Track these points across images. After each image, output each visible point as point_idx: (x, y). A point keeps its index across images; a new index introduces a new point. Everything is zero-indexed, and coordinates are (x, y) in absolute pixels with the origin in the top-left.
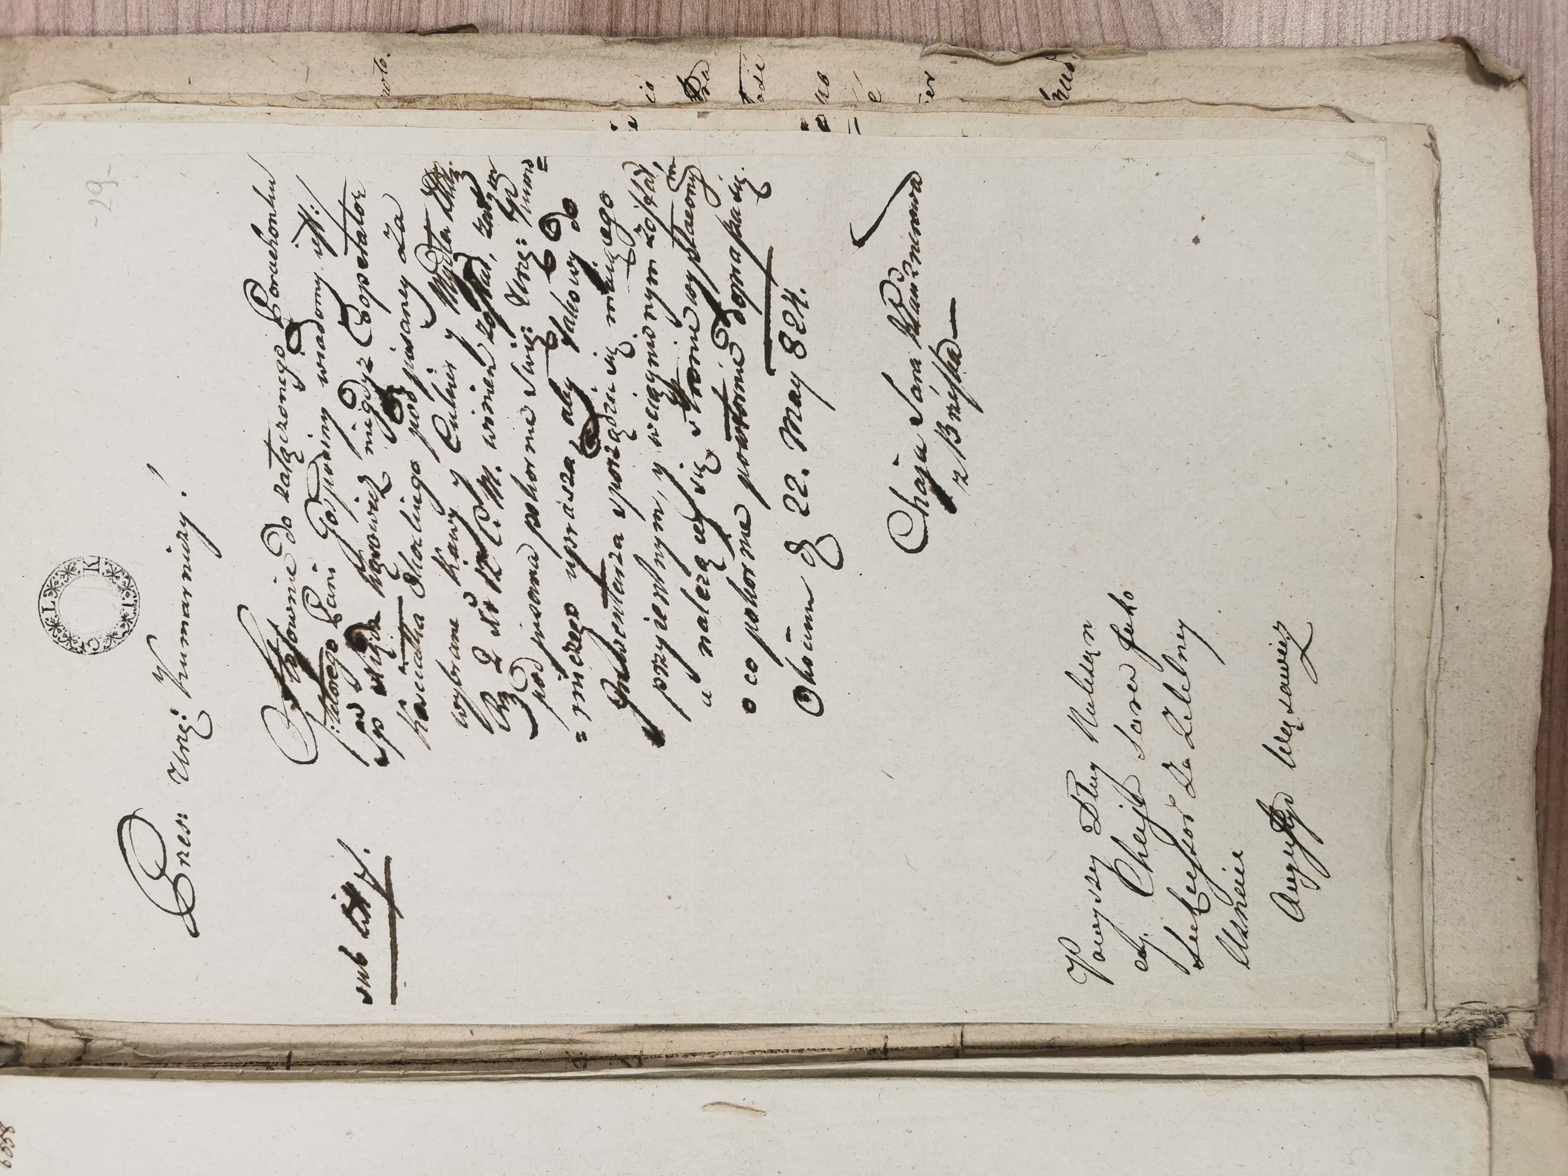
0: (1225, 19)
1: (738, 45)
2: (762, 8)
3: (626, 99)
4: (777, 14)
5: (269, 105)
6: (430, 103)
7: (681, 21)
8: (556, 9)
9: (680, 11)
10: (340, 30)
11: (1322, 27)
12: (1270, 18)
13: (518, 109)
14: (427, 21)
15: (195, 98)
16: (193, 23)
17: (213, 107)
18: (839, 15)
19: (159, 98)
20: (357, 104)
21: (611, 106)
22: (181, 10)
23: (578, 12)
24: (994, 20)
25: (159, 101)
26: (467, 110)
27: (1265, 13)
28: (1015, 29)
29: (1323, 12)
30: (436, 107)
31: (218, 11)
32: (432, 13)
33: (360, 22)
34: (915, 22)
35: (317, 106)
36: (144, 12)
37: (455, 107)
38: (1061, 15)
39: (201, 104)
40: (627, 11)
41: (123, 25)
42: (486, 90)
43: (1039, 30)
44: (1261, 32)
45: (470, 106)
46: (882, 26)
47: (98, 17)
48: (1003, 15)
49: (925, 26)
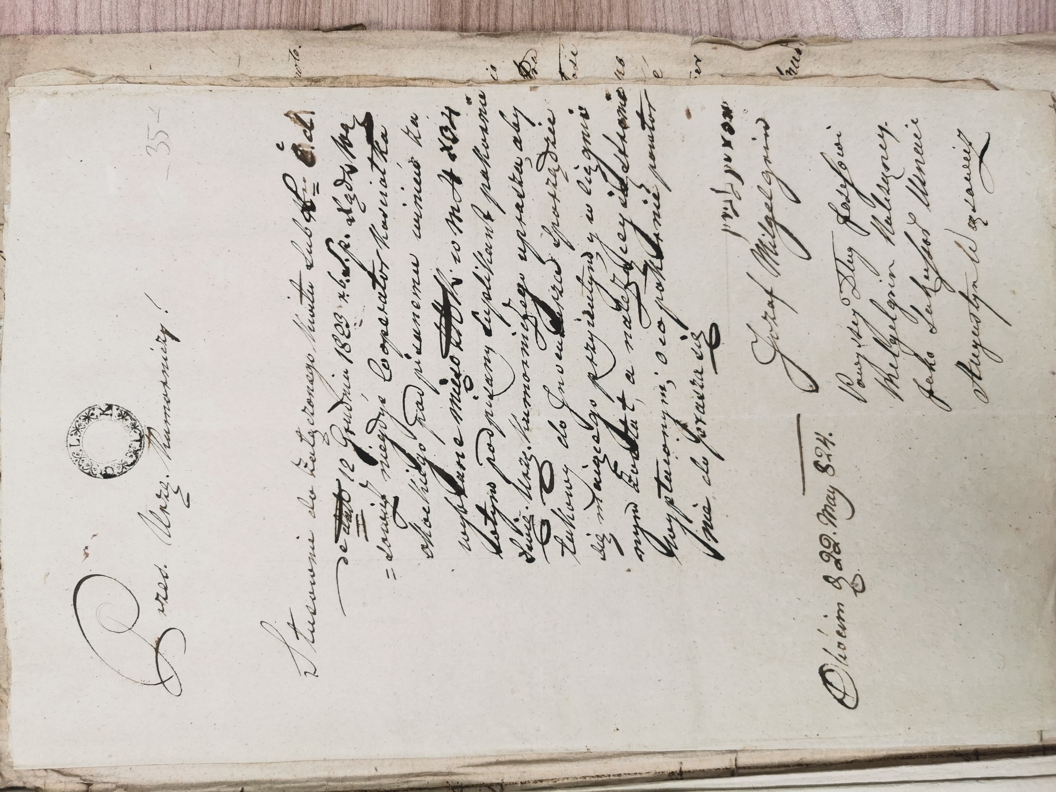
0: (904, 17)
1: (558, 37)
2: (572, 10)
3: (476, 77)
4: (583, 15)
5: (211, 85)
6: (331, 82)
7: (513, 21)
8: (421, 12)
9: (512, 13)
10: (261, 28)
11: (973, 22)
12: (936, 16)
13: (397, 86)
14: (326, 21)
15: (155, 79)
16: (151, 25)
17: (169, 86)
18: (628, 15)
19: (128, 80)
20: (277, 83)
21: (465, 83)
22: (142, 15)
23: (437, 15)
24: (740, 18)
25: (128, 82)
26: (359, 87)
27: (933, 12)
28: (755, 24)
29: (973, 11)
30: (336, 85)
31: (170, 15)
32: (330, 16)
33: (276, 23)
34: (683, 20)
35: (247, 85)
36: (114, 17)
37: (350, 85)
38: (788, 14)
39: (160, 84)
40: (474, 14)
41: (99, 26)
42: (373, 72)
43: (773, 26)
44: (930, 26)
45: (361, 84)
46: (659, 23)
47: (80, 21)
48: (747, 15)
49: (690, 22)
